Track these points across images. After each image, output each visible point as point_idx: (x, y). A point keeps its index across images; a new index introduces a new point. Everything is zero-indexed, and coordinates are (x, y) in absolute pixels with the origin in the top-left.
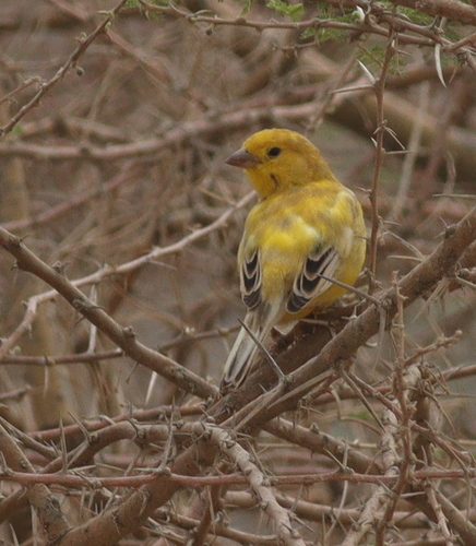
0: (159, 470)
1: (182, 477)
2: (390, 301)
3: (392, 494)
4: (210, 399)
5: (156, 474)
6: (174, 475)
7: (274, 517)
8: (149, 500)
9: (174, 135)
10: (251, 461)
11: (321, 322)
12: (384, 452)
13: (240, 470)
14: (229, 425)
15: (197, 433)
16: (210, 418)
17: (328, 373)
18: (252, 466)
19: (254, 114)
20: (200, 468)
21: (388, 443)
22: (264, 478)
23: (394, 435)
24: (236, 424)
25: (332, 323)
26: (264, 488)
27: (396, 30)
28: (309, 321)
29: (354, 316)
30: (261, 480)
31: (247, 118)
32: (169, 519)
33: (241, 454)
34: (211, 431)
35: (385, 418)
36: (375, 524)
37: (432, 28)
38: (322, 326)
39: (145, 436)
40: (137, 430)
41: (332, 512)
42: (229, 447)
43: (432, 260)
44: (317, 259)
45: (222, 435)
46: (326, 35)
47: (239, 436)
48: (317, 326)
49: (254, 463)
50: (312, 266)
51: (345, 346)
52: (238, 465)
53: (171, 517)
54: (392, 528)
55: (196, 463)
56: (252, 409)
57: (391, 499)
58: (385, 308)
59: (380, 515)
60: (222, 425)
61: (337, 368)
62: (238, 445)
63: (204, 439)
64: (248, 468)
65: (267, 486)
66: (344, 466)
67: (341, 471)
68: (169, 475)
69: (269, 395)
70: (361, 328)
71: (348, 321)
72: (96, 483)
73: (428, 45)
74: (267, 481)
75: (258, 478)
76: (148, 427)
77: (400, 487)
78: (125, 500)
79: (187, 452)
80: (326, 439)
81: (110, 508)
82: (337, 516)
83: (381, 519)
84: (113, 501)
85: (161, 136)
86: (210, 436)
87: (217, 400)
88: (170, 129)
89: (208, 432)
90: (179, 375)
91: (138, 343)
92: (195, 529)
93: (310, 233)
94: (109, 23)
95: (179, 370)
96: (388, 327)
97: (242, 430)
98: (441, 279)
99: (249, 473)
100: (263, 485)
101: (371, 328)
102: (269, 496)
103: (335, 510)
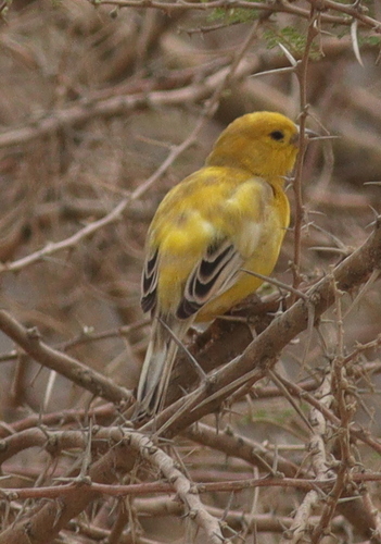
0: (78, 479)
1: (102, 485)
2: (318, 295)
3: (329, 499)
4: (123, 402)
5: (75, 483)
6: (94, 484)
7: (203, 527)
8: (63, 511)
9: (48, 124)
10: (176, 467)
11: (240, 319)
12: (313, 454)
13: (164, 477)
14: (149, 429)
15: (115, 439)
16: (128, 422)
17: (254, 373)
18: (176, 473)
19: (130, 100)
20: (118, 476)
21: (317, 445)
22: (191, 486)
23: (323, 436)
24: (158, 429)
25: (251, 319)
26: (192, 496)
27: (319, 10)
28: (227, 318)
29: (280, 312)
30: (188, 488)
31: (123, 105)
32: (78, 529)
33: (164, 460)
34: (130, 437)
35: (313, 418)
36: (309, 530)
37: (357, 6)
38: (240, 323)
39: (56, 443)
40: (48, 437)
41: (243, 518)
42: (151, 453)
43: (362, 251)
44: (212, 260)
45: (143, 440)
46: (234, 16)
47: (160, 441)
48: (235, 322)
49: (180, 469)
50: (206, 268)
51: (271, 345)
52: (161, 472)
53: (81, 528)
54: (328, 535)
55: (113, 471)
56: (172, 413)
57: (329, 504)
58: (313, 303)
59: (316, 520)
60: (140, 429)
61: (263, 367)
62: (160, 451)
63: (122, 445)
64: (172, 475)
65: (195, 494)
66: (274, 470)
67: (272, 476)
68: (89, 485)
69: (191, 397)
70: (288, 324)
71: (273, 317)
72: (12, 494)
73: (344, 23)
74: (195, 489)
75: (184, 485)
76: (59, 433)
77: (337, 492)
78: (37, 511)
79: (103, 459)
80: (241, 441)
81: (20, 520)
82: (250, 522)
83: (316, 526)
84: (24, 512)
85: (34, 125)
86: (129, 442)
87: (130, 404)
88: (44, 118)
89: (126, 437)
90: (87, 377)
91: (42, 345)
92: (106, 540)
93: (206, 229)
94: (6, 8)
95: (86, 372)
96: (317, 323)
97: (162, 435)
98: (372, 271)
99: (174, 480)
100: (190, 492)
101: (298, 324)
102: (197, 505)
103: (246, 516)
